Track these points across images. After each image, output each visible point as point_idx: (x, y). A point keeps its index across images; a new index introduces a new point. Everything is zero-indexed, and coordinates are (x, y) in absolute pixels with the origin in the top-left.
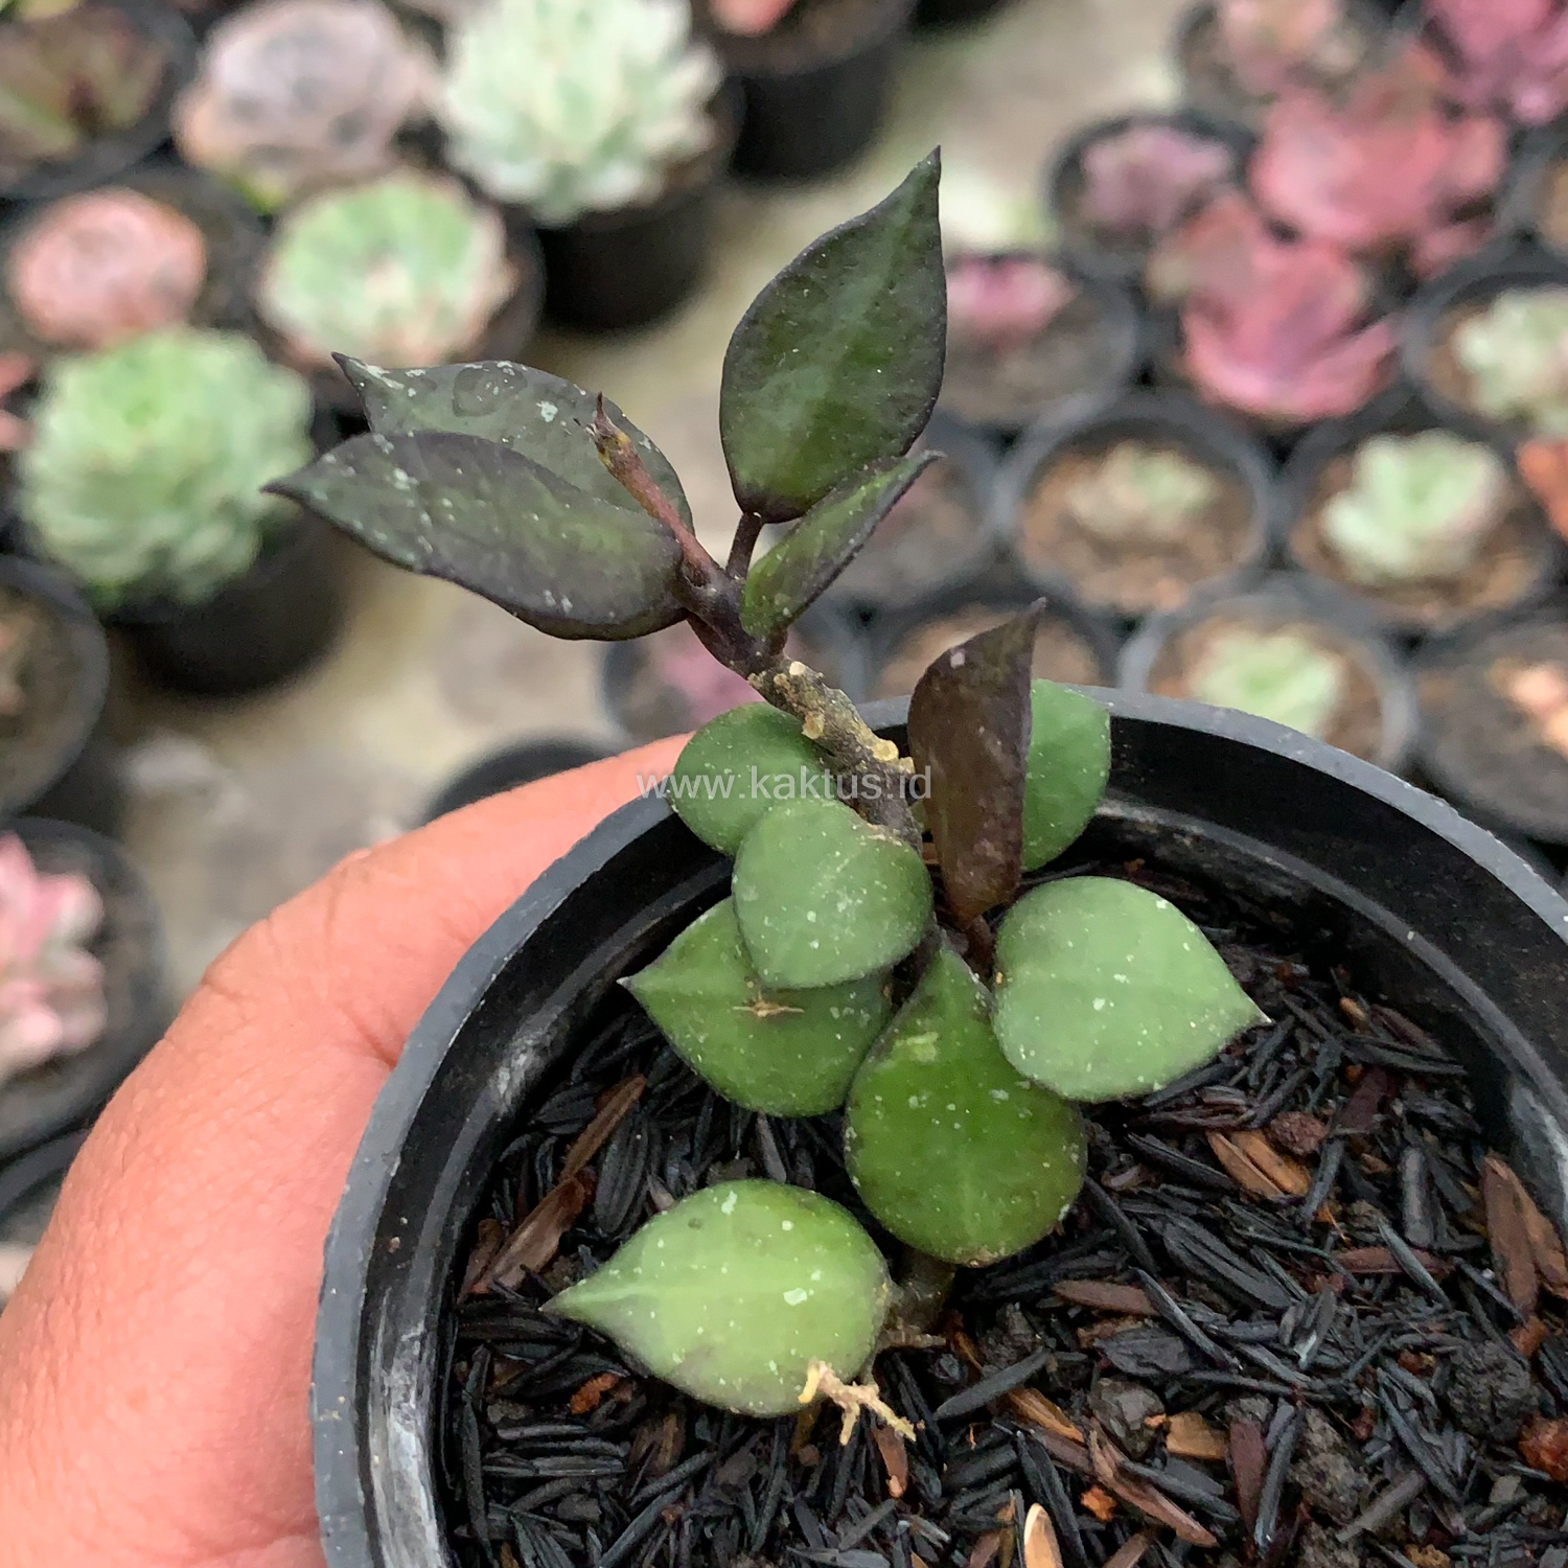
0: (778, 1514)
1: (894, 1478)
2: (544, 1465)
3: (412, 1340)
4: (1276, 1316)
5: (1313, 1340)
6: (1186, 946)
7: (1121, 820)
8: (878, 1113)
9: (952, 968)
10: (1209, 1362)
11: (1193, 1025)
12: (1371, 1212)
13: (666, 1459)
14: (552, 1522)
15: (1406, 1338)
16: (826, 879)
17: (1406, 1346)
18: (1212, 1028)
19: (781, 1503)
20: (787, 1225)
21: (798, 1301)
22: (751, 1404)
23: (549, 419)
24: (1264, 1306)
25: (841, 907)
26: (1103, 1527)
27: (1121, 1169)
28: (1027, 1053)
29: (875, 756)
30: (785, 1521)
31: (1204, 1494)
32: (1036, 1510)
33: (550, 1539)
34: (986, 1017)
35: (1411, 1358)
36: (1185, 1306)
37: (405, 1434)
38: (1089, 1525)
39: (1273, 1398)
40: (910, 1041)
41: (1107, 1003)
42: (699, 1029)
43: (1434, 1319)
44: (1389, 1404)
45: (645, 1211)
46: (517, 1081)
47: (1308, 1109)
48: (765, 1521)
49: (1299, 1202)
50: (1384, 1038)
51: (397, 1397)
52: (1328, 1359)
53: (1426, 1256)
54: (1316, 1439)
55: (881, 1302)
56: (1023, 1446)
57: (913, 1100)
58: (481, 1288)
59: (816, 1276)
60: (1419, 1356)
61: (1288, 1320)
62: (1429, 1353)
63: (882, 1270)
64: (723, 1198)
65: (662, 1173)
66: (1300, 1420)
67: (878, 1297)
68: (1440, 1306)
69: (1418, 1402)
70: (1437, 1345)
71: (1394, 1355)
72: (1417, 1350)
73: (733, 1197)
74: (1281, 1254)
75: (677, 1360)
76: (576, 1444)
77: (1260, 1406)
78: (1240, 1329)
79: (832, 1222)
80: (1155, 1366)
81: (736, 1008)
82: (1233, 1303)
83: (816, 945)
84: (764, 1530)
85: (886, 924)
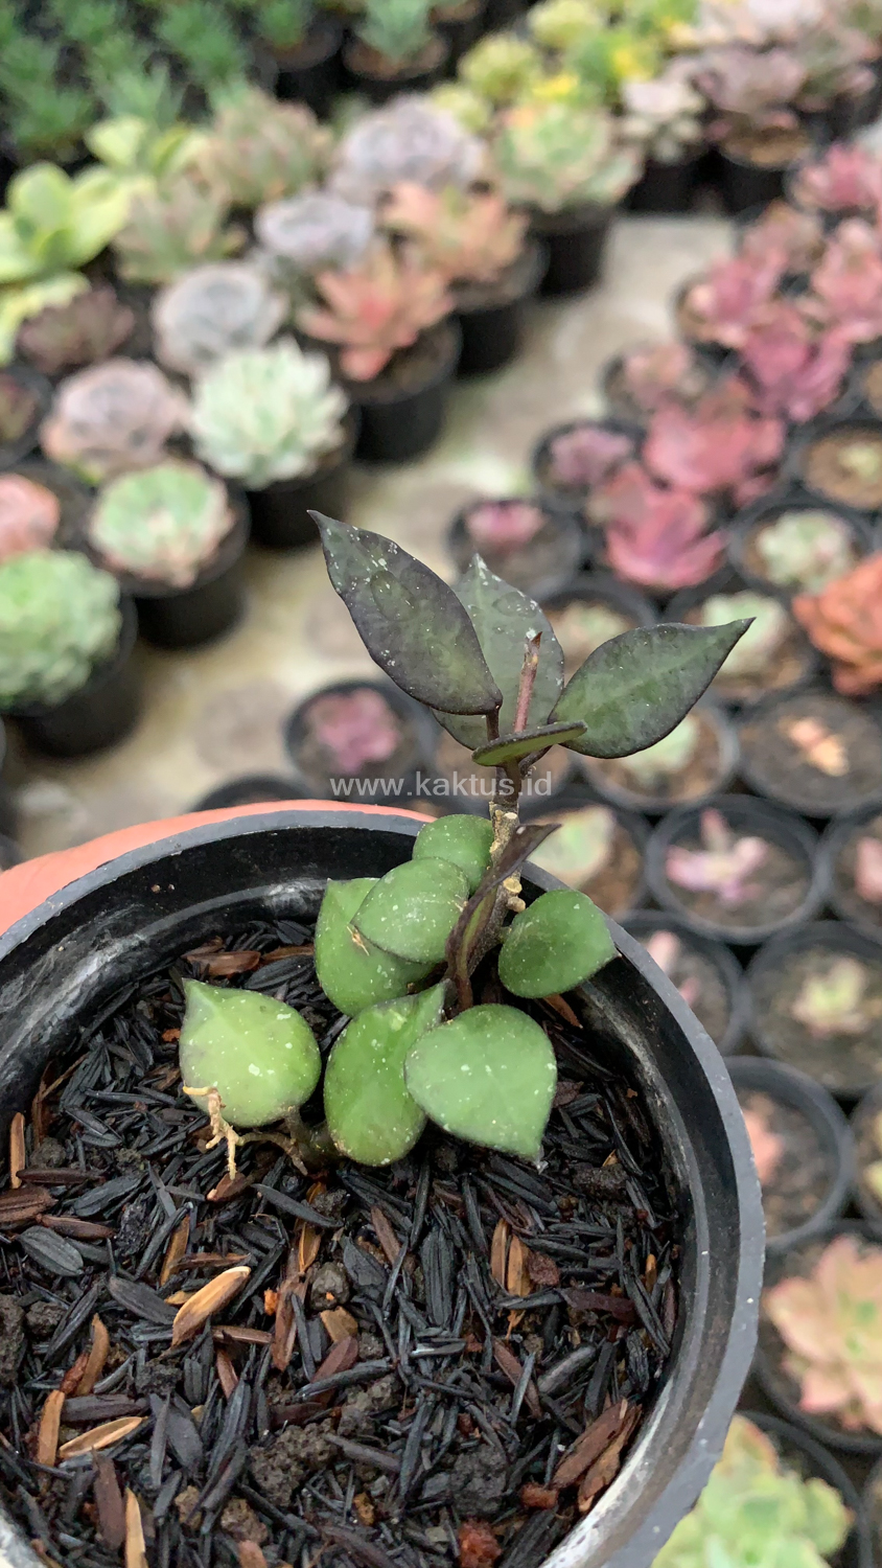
1: (215, 1189)
3: (137, 939)
4: (431, 1323)
5: (430, 1351)
6: (536, 1092)
7: (638, 1061)
8: (360, 1034)
9: (435, 997)
10: (381, 1304)
11: (494, 1122)
12: (536, 1346)
13: (163, 1084)
15: (476, 1410)
16: (416, 898)
17: (471, 1412)
18: (502, 1134)
19: (170, 1148)
21: (252, 1072)
24: (432, 1313)
25: (410, 915)
26: (260, 1311)
28: (415, 1055)
30: (165, 1156)
31: (309, 1350)
32: (246, 1270)
33: (100, 1067)
35: (467, 1421)
38: (256, 1301)
39: (385, 1352)
40: (395, 1013)
41: (468, 1072)
42: (330, 924)
43: (500, 1421)
44: (420, 1413)
45: (267, 990)
46: (283, 898)
47: (562, 1269)
48: (160, 1147)
49: (507, 1296)
51: (108, 951)
52: (425, 1367)
53: (533, 1394)
54: (376, 1388)
55: (280, 1111)
56: (279, 1248)
57: (374, 1042)
59: (271, 1072)
60: (476, 1429)
61: (433, 1331)
62: (480, 1432)
63: (297, 1101)
64: (283, 1013)
65: (290, 990)
67: (282, 1107)
68: (508, 1419)
69: (440, 1437)
70: (486, 1432)
71: (461, 1409)
72: (475, 1423)
73: (289, 1016)
74: (470, 1308)
75: (191, 1042)
77: (376, 1349)
78: (409, 1309)
79: (307, 1066)
80: (359, 1278)
82: (424, 1297)
83: (383, 919)
84: (155, 1150)
85: (418, 940)
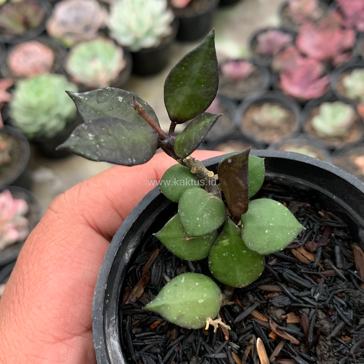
0: (201, 347)
1: (226, 336)
2: (146, 342)
3: (113, 320)
4: (309, 290)
5: (318, 294)
6: (286, 214)
8: (216, 258)
9: (231, 224)
10: (295, 302)
11: (289, 233)
12: (328, 262)
13: (174, 337)
14: (150, 354)
15: (339, 291)
16: (200, 210)
17: (338, 292)
18: (293, 233)
19: (201, 345)
20: (197, 284)
21: (201, 302)
22: (193, 327)
23: (121, 101)
24: (306, 288)
25: (205, 216)
26: (274, 341)
27: (272, 260)
28: (251, 245)
29: (209, 176)
30: (203, 348)
31: (296, 331)
32: (259, 339)
33: (150, 358)
34: (240, 235)
35: (339, 295)
36: (289, 289)
37: (114, 342)
38: (271, 341)
39: (310, 308)
40: (222, 241)
41: (268, 231)
42: (173, 244)
43: (345, 285)
44: (336, 307)
45: (164, 283)
46: (130, 255)
47: (313, 240)
48: (198, 349)
49: (313, 262)
50: (329, 220)
51: (112, 334)
52: (322, 298)
53: (342, 271)
54: (320, 317)
55: (220, 300)
56: (254, 324)
57: (224, 254)
58: (127, 303)
59: (205, 295)
60: (342, 294)
61: (312, 291)
62: (344, 293)
63: (220, 292)
64: (181, 279)
65: (166, 272)
66: (316, 313)
67: (220, 299)
68: (346, 282)
69: (342, 306)
70: (346, 291)
71: (336, 295)
72: (341, 293)
73: (184, 278)
74: (309, 275)
75: (175, 318)
76: (154, 337)
77: (307, 311)
78: (302, 294)
79: (207, 282)
80: (283, 304)
81: (181, 239)
82: (300, 288)
83: (200, 226)
84: (198, 351)
85: (216, 219)
